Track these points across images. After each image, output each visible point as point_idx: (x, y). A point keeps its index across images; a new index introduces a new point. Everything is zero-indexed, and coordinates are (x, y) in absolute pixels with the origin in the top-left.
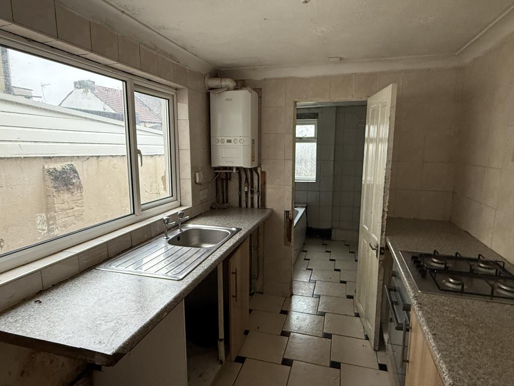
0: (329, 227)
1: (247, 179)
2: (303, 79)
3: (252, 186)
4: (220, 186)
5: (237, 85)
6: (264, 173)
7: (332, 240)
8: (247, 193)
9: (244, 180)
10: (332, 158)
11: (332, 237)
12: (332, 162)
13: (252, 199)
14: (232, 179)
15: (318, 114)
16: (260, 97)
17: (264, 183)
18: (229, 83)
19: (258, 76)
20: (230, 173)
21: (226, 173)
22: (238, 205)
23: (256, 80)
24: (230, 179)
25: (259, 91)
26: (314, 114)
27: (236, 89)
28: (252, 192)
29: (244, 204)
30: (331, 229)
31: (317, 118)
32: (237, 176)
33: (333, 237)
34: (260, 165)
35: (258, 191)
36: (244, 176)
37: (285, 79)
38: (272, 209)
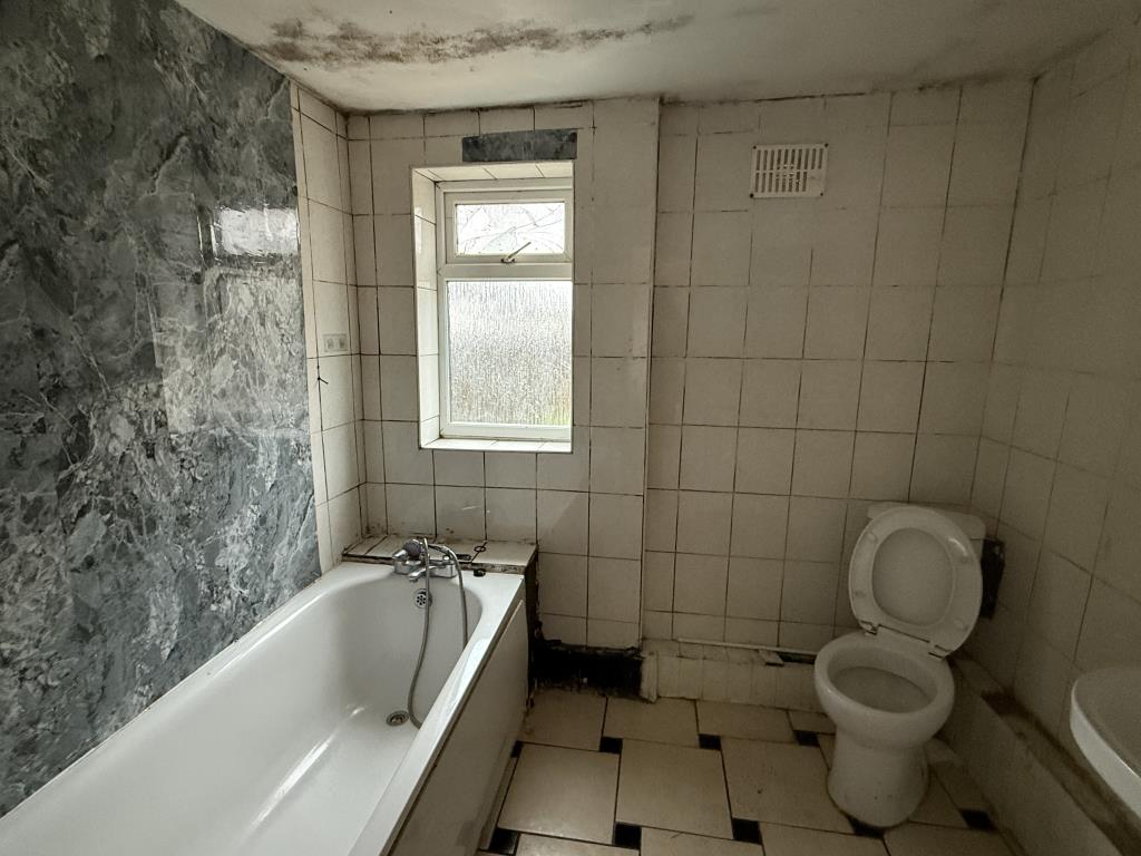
0: (632, 642)
7: (646, 701)
10: (641, 344)
11: (644, 686)
12: (643, 366)
15: (573, 137)
26: (558, 134)
30: (637, 651)
31: (572, 158)
33: (647, 686)
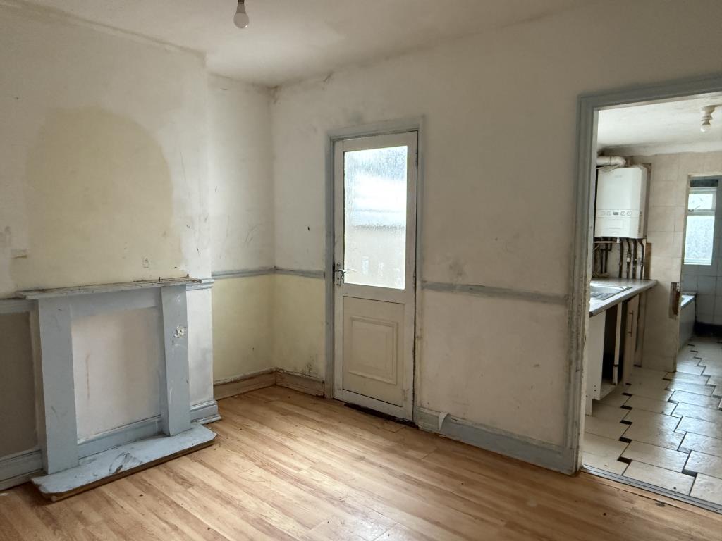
1: (629, 250)
2: (699, 153)
3: (635, 256)
4: (598, 257)
5: (627, 163)
6: (649, 245)
8: (628, 264)
9: (626, 251)
13: (635, 270)
14: (613, 250)
15: (718, 183)
16: (649, 172)
17: (649, 254)
18: (619, 161)
19: (649, 153)
20: (611, 244)
21: (607, 244)
22: (617, 275)
23: (646, 157)
24: (610, 250)
25: (648, 167)
27: (626, 166)
28: (635, 263)
29: (624, 275)
31: (717, 186)
32: (619, 247)
34: (645, 237)
35: (642, 262)
36: (626, 247)
37: (679, 154)
38: (657, 280)
